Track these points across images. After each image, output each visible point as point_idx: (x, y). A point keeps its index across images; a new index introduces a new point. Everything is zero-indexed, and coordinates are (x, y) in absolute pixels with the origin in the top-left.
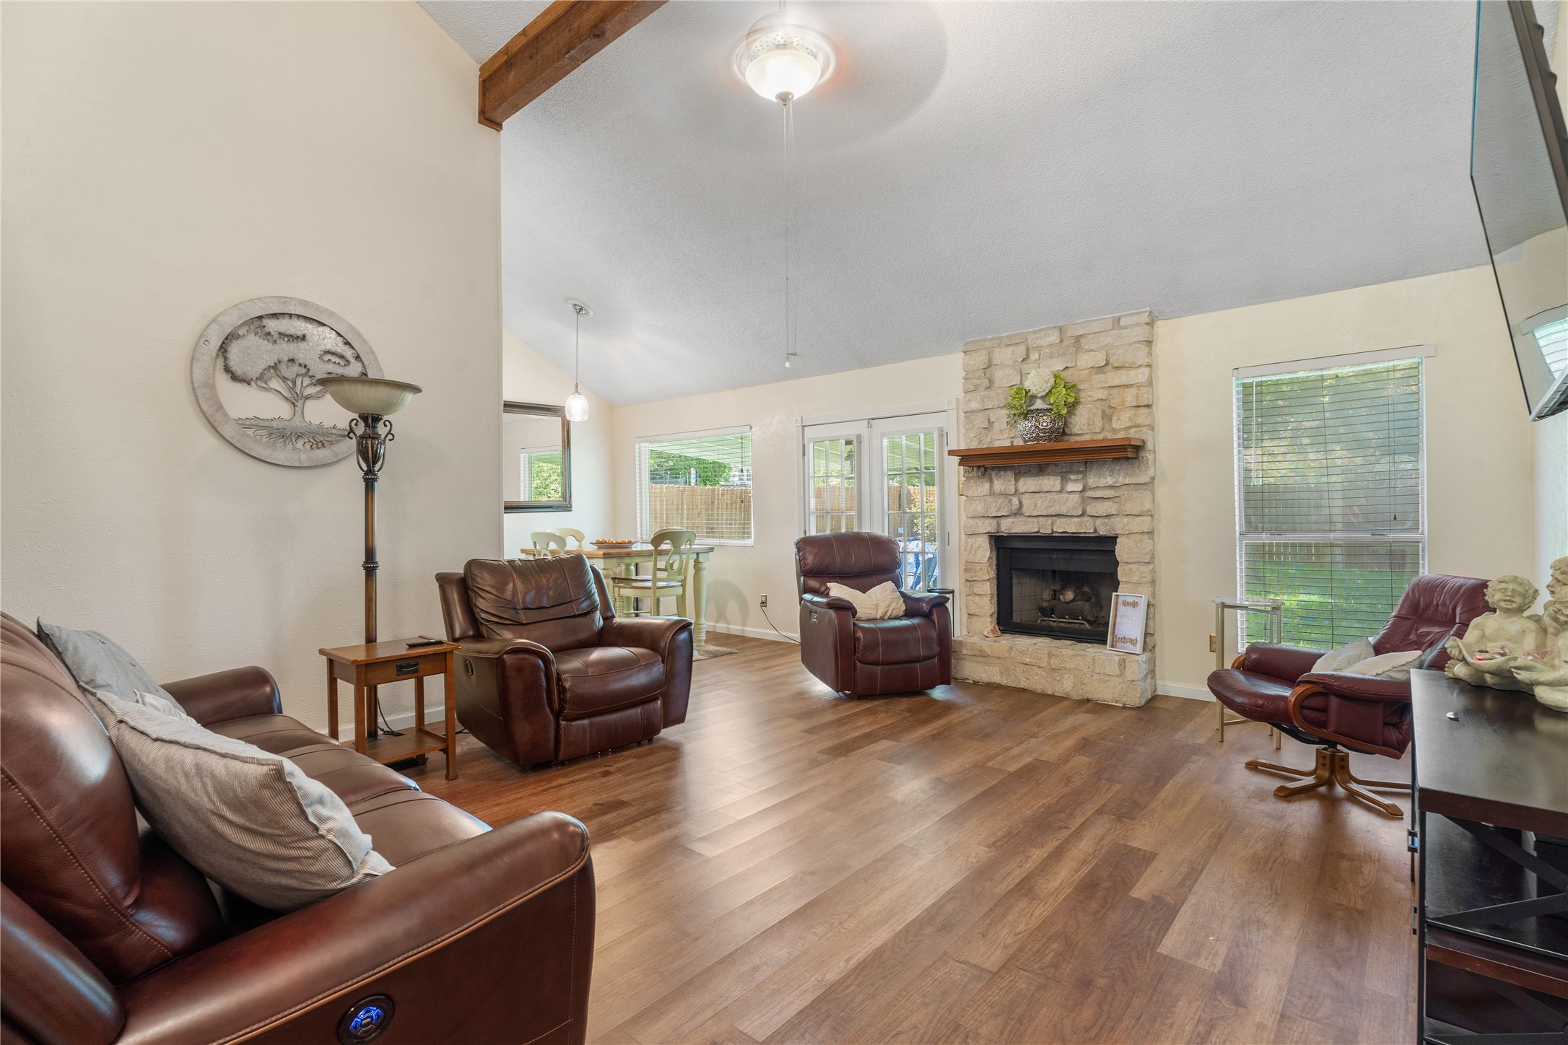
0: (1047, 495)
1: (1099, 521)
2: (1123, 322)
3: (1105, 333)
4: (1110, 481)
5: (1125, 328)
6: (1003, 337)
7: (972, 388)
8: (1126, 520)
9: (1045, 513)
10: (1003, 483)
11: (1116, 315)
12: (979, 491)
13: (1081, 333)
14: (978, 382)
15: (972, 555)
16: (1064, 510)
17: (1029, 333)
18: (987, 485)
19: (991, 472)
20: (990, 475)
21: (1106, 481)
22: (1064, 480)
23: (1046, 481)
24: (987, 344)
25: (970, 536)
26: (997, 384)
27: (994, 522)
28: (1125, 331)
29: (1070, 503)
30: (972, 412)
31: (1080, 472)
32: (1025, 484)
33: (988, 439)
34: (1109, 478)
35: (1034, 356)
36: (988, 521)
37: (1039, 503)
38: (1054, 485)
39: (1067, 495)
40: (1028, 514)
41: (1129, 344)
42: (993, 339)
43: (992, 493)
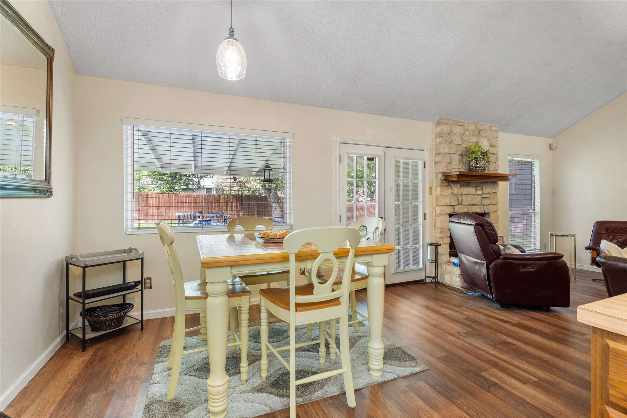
0: (470, 195)
1: (485, 207)
2: (492, 128)
3: (487, 131)
4: (489, 191)
5: (492, 131)
6: (456, 121)
7: (444, 142)
8: (492, 206)
9: (470, 204)
10: (456, 189)
11: (490, 125)
12: (447, 193)
13: (481, 128)
14: (447, 139)
15: (443, 224)
16: (476, 203)
17: (465, 122)
18: (450, 190)
19: (451, 184)
20: (450, 185)
21: (487, 191)
22: (476, 190)
23: (470, 189)
24: (450, 122)
25: (442, 215)
26: (453, 143)
27: (452, 208)
28: (493, 132)
29: (477, 200)
30: (444, 153)
31: (480, 187)
32: (464, 190)
33: (450, 168)
34: (489, 190)
35: (467, 133)
36: (449, 207)
37: (468, 199)
38: (473, 192)
39: (477, 196)
40: (464, 204)
41: (494, 138)
42: (452, 120)
43: (452, 194)
